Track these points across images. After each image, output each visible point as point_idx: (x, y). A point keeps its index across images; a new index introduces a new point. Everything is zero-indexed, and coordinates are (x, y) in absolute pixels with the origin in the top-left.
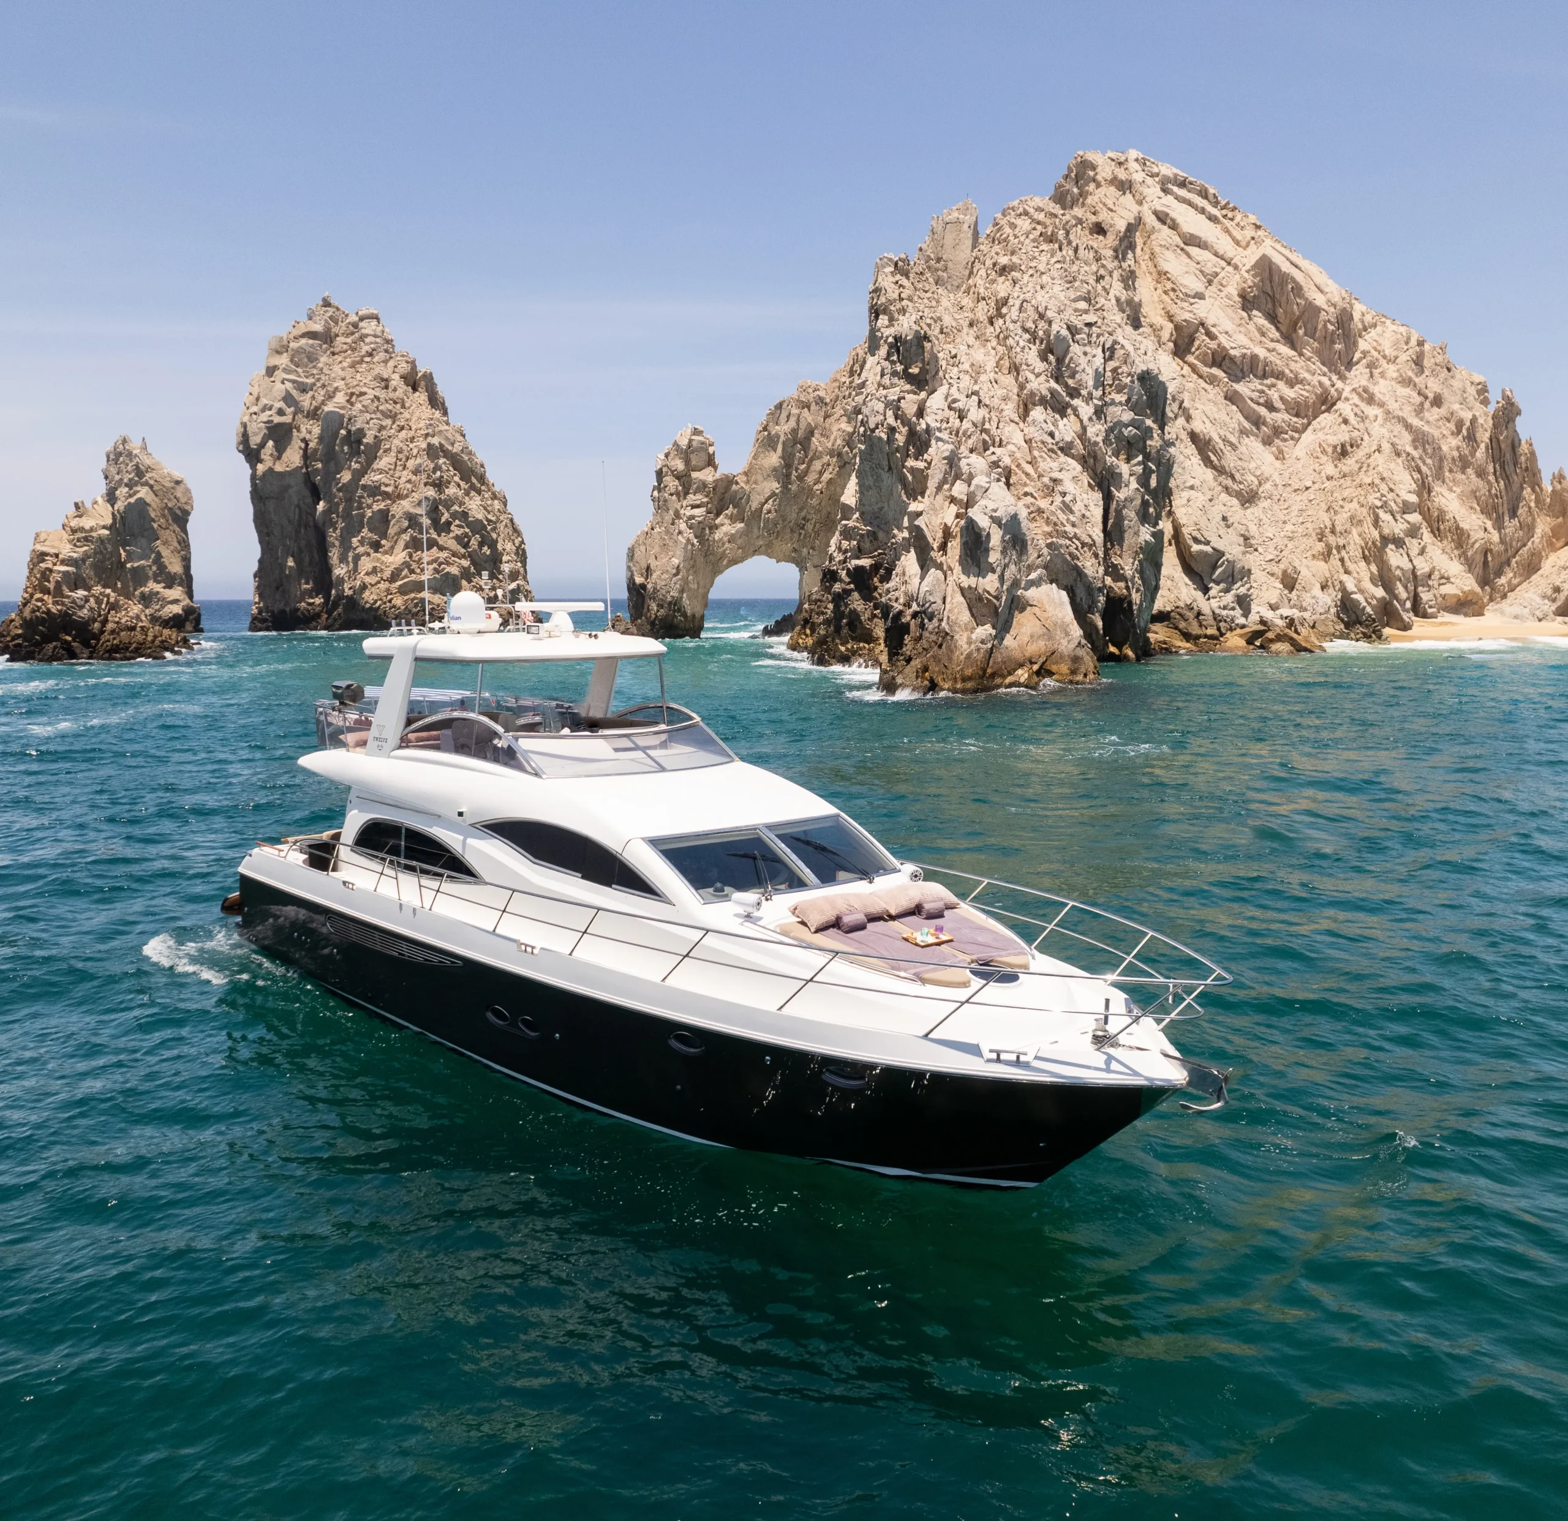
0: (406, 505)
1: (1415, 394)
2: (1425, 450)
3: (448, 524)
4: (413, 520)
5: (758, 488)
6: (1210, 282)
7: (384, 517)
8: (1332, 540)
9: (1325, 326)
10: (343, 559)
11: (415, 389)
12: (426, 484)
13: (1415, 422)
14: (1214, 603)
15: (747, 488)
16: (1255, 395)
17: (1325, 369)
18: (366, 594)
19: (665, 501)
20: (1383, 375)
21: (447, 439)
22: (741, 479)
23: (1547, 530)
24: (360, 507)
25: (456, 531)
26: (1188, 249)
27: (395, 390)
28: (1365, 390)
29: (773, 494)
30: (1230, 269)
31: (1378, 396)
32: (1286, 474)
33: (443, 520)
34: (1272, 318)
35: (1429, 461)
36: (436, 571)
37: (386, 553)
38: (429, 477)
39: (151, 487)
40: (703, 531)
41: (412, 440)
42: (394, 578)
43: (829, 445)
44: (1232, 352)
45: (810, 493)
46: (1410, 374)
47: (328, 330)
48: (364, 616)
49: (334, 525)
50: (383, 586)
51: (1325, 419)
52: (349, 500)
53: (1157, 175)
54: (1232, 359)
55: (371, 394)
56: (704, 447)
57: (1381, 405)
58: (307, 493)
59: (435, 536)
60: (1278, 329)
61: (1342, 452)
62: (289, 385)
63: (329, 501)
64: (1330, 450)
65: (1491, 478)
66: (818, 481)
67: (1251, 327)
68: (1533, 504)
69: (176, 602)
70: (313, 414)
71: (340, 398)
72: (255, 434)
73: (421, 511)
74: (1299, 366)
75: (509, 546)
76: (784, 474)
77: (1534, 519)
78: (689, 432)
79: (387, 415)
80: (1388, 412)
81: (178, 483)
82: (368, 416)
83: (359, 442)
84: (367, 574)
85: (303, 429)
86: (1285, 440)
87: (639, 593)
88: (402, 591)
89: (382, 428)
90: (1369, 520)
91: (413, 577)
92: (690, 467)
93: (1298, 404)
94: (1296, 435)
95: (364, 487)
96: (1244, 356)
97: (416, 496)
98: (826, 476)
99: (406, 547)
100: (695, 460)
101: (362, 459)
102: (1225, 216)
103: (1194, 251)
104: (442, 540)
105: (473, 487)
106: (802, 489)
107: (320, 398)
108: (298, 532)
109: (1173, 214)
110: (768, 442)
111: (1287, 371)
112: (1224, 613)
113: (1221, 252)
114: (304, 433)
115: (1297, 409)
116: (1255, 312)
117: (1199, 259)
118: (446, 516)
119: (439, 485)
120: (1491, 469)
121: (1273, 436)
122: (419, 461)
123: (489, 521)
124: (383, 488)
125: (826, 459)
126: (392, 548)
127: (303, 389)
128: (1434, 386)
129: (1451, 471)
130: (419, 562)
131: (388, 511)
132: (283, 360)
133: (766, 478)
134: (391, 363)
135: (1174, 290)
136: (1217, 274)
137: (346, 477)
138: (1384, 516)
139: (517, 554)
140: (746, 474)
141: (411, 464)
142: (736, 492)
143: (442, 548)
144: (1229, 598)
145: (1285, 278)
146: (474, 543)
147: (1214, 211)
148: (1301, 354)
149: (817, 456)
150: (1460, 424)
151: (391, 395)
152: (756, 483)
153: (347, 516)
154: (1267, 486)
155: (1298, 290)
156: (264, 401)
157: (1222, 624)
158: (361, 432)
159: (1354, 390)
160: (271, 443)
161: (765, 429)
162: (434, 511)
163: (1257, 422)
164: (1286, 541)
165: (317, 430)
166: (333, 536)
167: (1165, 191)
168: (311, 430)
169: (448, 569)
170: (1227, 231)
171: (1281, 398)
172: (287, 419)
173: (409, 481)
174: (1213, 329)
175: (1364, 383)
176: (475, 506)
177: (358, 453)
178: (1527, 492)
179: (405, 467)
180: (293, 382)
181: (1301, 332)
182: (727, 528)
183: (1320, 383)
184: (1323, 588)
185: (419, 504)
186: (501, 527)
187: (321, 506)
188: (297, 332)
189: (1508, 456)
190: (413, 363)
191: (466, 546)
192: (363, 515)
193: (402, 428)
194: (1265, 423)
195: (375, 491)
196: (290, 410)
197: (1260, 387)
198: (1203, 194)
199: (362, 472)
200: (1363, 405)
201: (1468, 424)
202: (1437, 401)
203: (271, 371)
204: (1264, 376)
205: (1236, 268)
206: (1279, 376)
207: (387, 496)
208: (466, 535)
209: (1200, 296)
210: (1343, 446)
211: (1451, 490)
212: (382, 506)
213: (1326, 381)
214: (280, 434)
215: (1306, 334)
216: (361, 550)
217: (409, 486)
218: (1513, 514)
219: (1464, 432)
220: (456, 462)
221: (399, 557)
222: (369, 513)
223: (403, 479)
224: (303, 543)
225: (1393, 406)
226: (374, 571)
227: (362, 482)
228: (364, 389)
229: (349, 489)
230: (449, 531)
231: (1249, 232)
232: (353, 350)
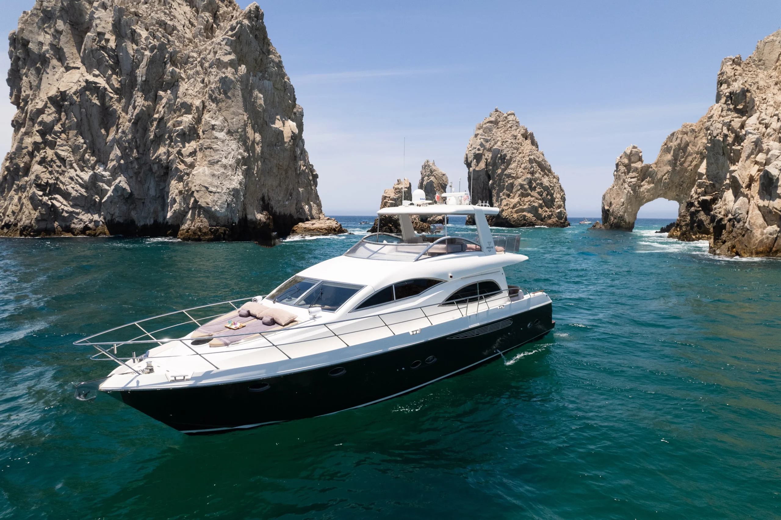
0: (520, 181)
3: (535, 187)
4: (522, 186)
5: (661, 169)
7: (512, 185)
10: (497, 201)
11: (526, 139)
12: (528, 173)
15: (656, 169)
18: (504, 213)
19: (619, 176)
21: (537, 156)
22: (654, 166)
24: (504, 182)
25: (538, 190)
27: (519, 139)
29: (668, 172)
33: (533, 186)
36: (529, 205)
37: (512, 198)
38: (529, 170)
39: (435, 176)
40: (635, 188)
41: (524, 157)
42: (514, 207)
43: (696, 150)
45: (686, 170)
47: (496, 120)
48: (502, 221)
49: (495, 188)
50: (510, 210)
52: (500, 180)
55: (510, 141)
56: (637, 153)
58: (487, 178)
59: (530, 192)
62: (482, 140)
63: (494, 180)
66: (690, 165)
70: (490, 150)
71: (499, 143)
72: (470, 158)
73: (525, 183)
75: (558, 196)
76: (673, 163)
78: (631, 147)
79: (515, 149)
81: (444, 175)
82: (508, 149)
83: (504, 159)
84: (504, 206)
85: (486, 155)
87: (606, 213)
88: (517, 212)
89: (513, 153)
91: (521, 207)
92: (631, 162)
95: (505, 175)
97: (524, 178)
98: (694, 163)
99: (519, 196)
100: (633, 159)
101: (505, 165)
104: (532, 194)
105: (545, 174)
106: (682, 169)
107: (492, 144)
108: (483, 191)
110: (666, 149)
114: (486, 157)
118: (534, 185)
119: (532, 173)
122: (526, 164)
123: (551, 186)
124: (512, 175)
125: (694, 156)
126: (514, 196)
127: (487, 141)
130: (523, 201)
131: (513, 183)
132: (481, 132)
133: (665, 165)
134: (518, 130)
137: (499, 171)
139: (561, 198)
140: (656, 164)
141: (523, 166)
142: (651, 171)
143: (532, 196)
146: (544, 194)
149: (690, 154)
151: (517, 141)
152: (660, 167)
153: (499, 185)
156: (474, 146)
158: (505, 155)
160: (475, 160)
161: (665, 144)
162: (530, 183)
165: (490, 155)
166: (494, 192)
168: (488, 155)
169: (534, 204)
172: (481, 152)
173: (522, 172)
176: (546, 181)
177: (504, 163)
179: (520, 167)
180: (484, 139)
182: (646, 186)
185: (525, 180)
186: (556, 188)
187: (491, 182)
188: (486, 121)
190: (526, 130)
191: (541, 196)
192: (504, 185)
193: (520, 153)
195: (509, 176)
196: (482, 149)
199: (504, 170)
203: (476, 136)
207: (513, 177)
208: (541, 191)
212: (511, 181)
214: (478, 157)
216: (503, 197)
217: (521, 174)
220: (540, 165)
221: (516, 199)
222: (507, 184)
223: (520, 172)
224: (484, 195)
226: (507, 205)
227: (505, 173)
228: (507, 140)
229: (500, 176)
230: (535, 190)
232: (505, 126)
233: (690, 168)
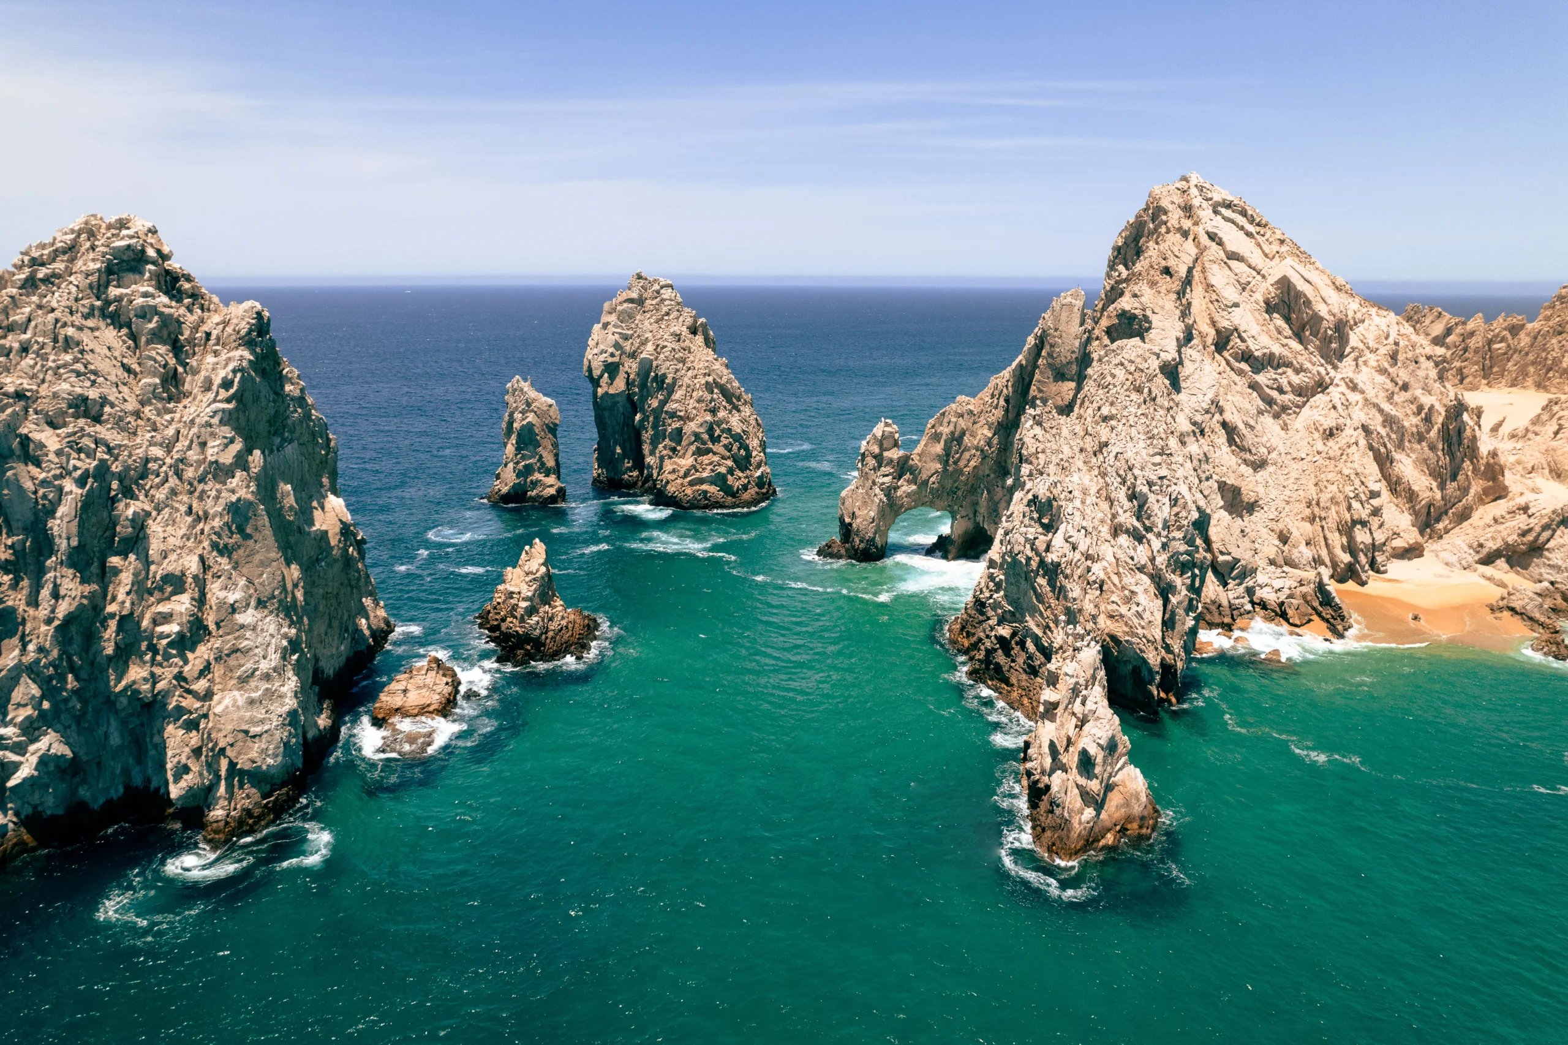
0: (693, 425)
1: (1388, 381)
2: (1391, 428)
3: (719, 437)
4: (697, 435)
5: (927, 466)
6: (1244, 289)
7: (679, 433)
8: (1316, 510)
9: (1326, 331)
10: (652, 454)
12: (705, 410)
13: (1386, 407)
14: (1231, 595)
15: (919, 464)
16: (1270, 383)
17: (1323, 361)
18: (669, 487)
19: (867, 473)
20: (1365, 363)
21: (718, 375)
22: (916, 458)
23: (1479, 489)
24: (664, 424)
25: (724, 442)
26: (1230, 262)
28: (1351, 381)
29: (937, 472)
30: (1259, 278)
31: (1361, 385)
32: (1288, 444)
33: (716, 434)
34: (1288, 320)
35: (1394, 436)
36: (712, 471)
37: (680, 457)
38: (707, 405)
40: (889, 491)
41: (696, 377)
42: (686, 475)
43: (975, 443)
44: (1257, 354)
45: (960, 472)
46: (1386, 365)
49: (646, 431)
50: (679, 481)
51: (1320, 399)
52: (657, 418)
53: (1211, 199)
54: (1256, 358)
56: (893, 435)
57: (1362, 392)
58: (629, 408)
59: (711, 447)
60: (1291, 328)
61: (1330, 434)
63: (644, 414)
64: (1321, 429)
65: (1440, 453)
66: (966, 466)
67: (1271, 327)
68: (1470, 473)
69: (552, 486)
73: (701, 429)
74: (1303, 359)
75: (756, 443)
76: (944, 458)
77: (1470, 483)
80: (1366, 400)
82: (668, 363)
86: (1290, 414)
87: (847, 528)
88: (691, 484)
90: (1344, 505)
91: (697, 476)
92: (882, 449)
93: (1301, 388)
94: (1298, 410)
95: (666, 411)
96: (1264, 355)
97: (700, 420)
98: (972, 463)
99: (693, 454)
100: (886, 443)
101: (665, 392)
102: (1258, 233)
103: (1234, 264)
104: (716, 449)
106: (956, 470)
108: (623, 429)
109: (1220, 234)
110: (935, 436)
111: (1295, 362)
112: (1237, 601)
113: (1253, 265)
114: (627, 369)
115: (1299, 391)
116: (1275, 315)
117: (1237, 271)
118: (718, 432)
119: (715, 411)
120: (1440, 446)
121: (1280, 412)
122: (701, 394)
124: (678, 413)
125: (973, 452)
126: (684, 453)
128: (1403, 375)
129: (1410, 441)
130: (701, 464)
131: (682, 428)
133: (933, 460)
135: (1217, 301)
136: (1249, 283)
137: (654, 402)
138: (1356, 505)
140: (919, 455)
141: (695, 395)
142: (912, 466)
144: (1241, 589)
145: (1299, 294)
146: (735, 448)
147: (1251, 228)
148: (1306, 349)
149: (967, 449)
150: (1420, 408)
151: (682, 345)
152: (926, 462)
153: (655, 428)
154: (1274, 455)
155: (1308, 303)
157: (1235, 612)
158: (665, 375)
159: (1343, 379)
160: (606, 375)
162: (710, 430)
163: (1270, 402)
164: (1284, 504)
165: (636, 369)
166: (645, 436)
167: (1216, 212)
168: (632, 368)
169: (720, 471)
170: (1259, 245)
171: (1289, 383)
173: (694, 408)
174: (1244, 335)
175: (1351, 375)
176: (735, 423)
177: (662, 388)
178: (1467, 464)
179: (692, 398)
181: (1308, 333)
182: (905, 487)
183: (1319, 373)
184: (1308, 544)
185: (701, 424)
187: (638, 417)
189: (1455, 440)
191: (729, 452)
192: (666, 429)
194: (1276, 403)
195: (673, 415)
197: (1274, 376)
198: (1244, 213)
199: (665, 401)
200: (1347, 391)
201: (1426, 410)
202: (1405, 387)
204: (1278, 366)
205: (1264, 277)
206: (1289, 365)
207: (680, 418)
208: (730, 444)
209: (1236, 305)
210: (1331, 429)
211: (1408, 455)
212: (678, 425)
213: (1322, 370)
215: (1311, 334)
216: (664, 452)
217: (695, 411)
218: (1454, 477)
219: (1423, 415)
221: (688, 460)
222: (670, 429)
223: (691, 407)
224: (626, 436)
225: (1371, 394)
226: (672, 469)
227: (665, 407)
229: (658, 412)
230: (719, 442)
231: (1275, 247)
233: (967, 469)
